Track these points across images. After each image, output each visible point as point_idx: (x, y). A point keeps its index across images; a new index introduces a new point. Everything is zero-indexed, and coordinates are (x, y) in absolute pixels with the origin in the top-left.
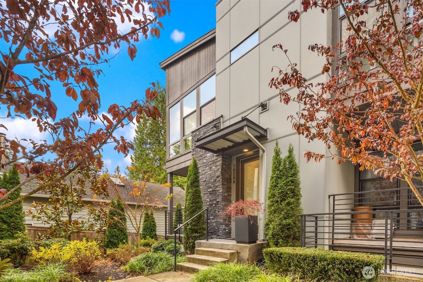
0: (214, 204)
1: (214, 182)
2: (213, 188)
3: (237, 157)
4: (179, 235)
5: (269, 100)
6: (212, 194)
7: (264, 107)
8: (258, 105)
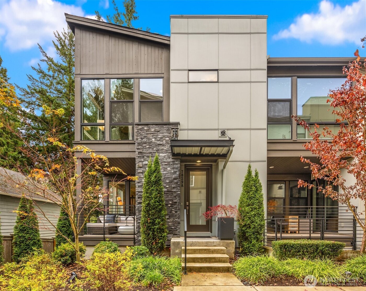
0: (169, 204)
1: (169, 182)
2: (168, 188)
3: (185, 165)
4: (104, 236)
5: (228, 130)
6: (167, 194)
7: (223, 133)
8: (218, 129)
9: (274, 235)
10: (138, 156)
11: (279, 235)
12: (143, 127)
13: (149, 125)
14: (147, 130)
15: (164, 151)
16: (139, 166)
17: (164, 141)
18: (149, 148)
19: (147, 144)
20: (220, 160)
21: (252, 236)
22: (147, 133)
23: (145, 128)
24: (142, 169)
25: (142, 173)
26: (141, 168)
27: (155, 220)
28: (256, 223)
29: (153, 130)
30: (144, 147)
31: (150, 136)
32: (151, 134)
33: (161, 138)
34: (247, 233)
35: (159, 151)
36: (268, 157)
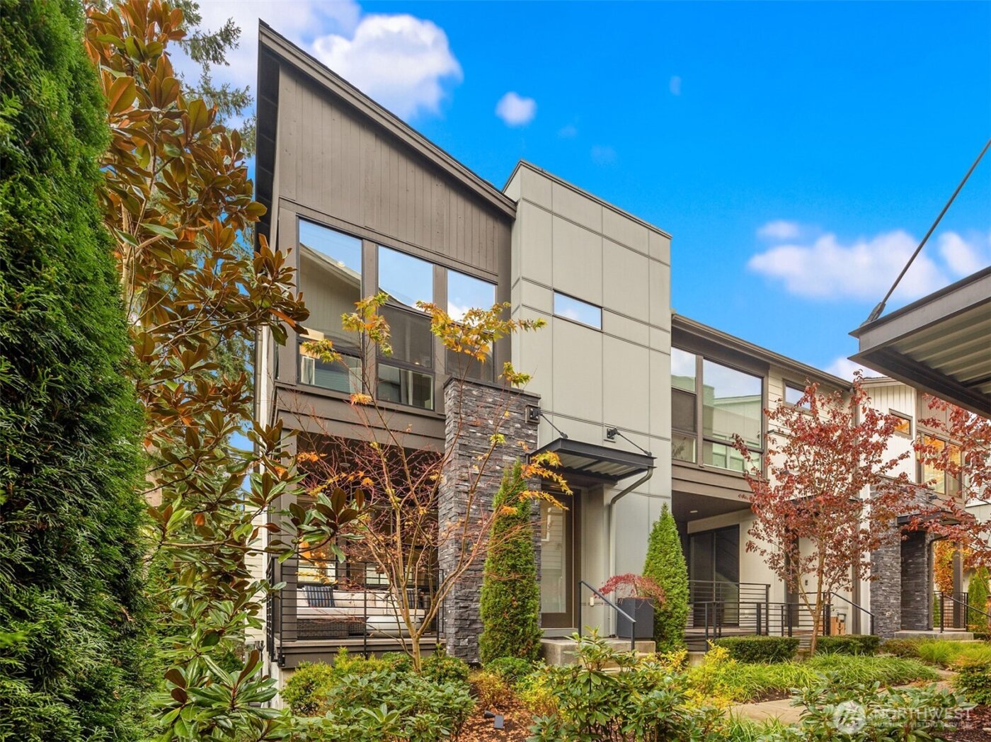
5: (617, 429)
7: (612, 433)
8: (601, 425)
9: (704, 631)
10: (460, 452)
11: (711, 631)
12: (469, 388)
13: (482, 388)
14: (479, 398)
15: (511, 450)
16: (462, 477)
17: (512, 430)
18: (480, 438)
19: (478, 429)
20: (605, 485)
21: (675, 632)
22: (478, 403)
23: (475, 393)
24: (466, 484)
25: (466, 493)
26: (465, 481)
27: (526, 600)
28: (681, 608)
29: (490, 400)
30: (472, 435)
31: (485, 412)
32: (486, 407)
33: (507, 422)
34: (666, 627)
35: (501, 450)
36: (673, 491)
